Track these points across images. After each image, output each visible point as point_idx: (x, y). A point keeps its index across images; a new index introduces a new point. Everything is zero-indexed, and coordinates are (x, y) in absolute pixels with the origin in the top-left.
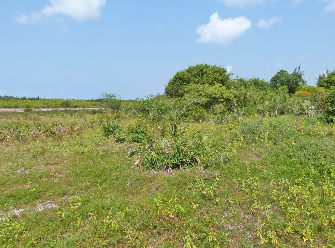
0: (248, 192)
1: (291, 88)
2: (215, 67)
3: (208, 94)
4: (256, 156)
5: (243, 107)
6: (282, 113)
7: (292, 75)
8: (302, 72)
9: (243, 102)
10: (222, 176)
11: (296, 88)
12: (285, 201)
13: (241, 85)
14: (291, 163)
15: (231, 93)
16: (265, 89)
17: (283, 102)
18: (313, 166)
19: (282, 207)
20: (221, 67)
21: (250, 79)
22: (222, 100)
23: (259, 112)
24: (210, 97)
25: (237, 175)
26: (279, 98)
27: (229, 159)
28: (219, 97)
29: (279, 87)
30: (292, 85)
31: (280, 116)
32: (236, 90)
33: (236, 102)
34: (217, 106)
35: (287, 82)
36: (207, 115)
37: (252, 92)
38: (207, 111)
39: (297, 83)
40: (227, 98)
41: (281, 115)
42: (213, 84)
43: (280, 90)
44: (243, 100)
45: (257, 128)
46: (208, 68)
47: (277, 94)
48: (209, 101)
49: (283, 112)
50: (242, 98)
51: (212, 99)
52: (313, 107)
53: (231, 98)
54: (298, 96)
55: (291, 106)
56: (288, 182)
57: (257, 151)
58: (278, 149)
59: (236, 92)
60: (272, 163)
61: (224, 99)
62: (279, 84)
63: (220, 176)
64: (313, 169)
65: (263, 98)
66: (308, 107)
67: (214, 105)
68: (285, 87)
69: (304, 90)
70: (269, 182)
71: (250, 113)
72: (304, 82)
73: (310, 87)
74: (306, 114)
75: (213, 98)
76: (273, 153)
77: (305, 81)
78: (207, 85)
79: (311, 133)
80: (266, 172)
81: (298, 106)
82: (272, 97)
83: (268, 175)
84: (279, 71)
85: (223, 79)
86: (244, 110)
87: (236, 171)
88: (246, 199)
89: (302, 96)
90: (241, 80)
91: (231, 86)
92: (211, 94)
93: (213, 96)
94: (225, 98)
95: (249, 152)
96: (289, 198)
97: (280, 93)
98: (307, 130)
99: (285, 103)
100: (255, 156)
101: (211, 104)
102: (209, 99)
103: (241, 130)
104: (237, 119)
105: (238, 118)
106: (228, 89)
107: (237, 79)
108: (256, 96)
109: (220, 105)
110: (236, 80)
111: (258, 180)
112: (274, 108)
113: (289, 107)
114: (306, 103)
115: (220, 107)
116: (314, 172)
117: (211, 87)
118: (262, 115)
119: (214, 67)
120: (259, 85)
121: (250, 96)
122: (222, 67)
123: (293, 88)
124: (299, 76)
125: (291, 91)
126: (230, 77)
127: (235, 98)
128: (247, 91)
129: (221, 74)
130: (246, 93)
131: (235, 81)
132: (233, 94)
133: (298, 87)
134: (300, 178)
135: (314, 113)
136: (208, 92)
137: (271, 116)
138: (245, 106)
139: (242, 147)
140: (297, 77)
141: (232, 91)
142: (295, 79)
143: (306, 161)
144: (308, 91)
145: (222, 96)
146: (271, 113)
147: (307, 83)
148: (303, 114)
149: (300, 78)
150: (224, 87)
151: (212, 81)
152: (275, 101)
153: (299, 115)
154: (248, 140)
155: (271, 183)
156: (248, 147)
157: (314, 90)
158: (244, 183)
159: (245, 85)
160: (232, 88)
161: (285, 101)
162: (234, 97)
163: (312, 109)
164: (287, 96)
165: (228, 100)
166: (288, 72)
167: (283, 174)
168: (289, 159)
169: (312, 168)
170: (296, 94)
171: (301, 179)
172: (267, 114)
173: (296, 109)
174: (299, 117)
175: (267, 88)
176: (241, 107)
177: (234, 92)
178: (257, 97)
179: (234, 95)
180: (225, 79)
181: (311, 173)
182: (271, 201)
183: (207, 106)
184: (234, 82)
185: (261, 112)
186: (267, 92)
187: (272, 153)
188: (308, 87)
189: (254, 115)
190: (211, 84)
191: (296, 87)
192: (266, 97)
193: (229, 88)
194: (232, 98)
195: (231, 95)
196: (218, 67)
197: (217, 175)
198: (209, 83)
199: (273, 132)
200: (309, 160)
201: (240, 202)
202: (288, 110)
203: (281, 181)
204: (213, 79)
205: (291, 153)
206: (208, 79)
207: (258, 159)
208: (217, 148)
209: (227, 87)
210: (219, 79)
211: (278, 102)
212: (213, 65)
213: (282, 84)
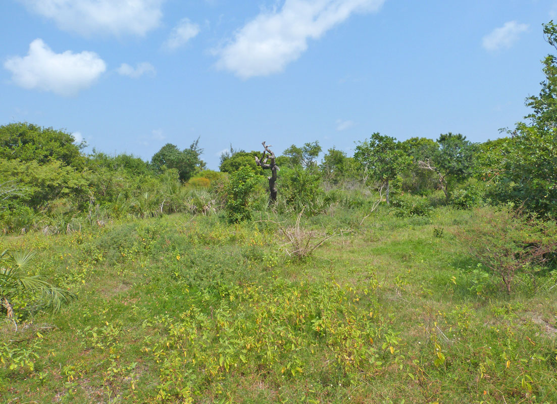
0: (102, 348)
1: (183, 172)
2: (50, 130)
3: (37, 179)
4: (124, 283)
5: (107, 203)
6: (171, 211)
7: (184, 152)
8: (200, 150)
9: (106, 195)
10: (57, 328)
11: (191, 173)
12: (162, 350)
13: (101, 166)
14: (177, 287)
15: (84, 178)
16: (143, 173)
17: (171, 194)
18: (207, 289)
19: (158, 361)
20: (63, 132)
21: (119, 156)
22: (67, 191)
23: (135, 210)
24: (43, 184)
25: (86, 321)
26: (165, 187)
27: (73, 295)
28: (59, 185)
29: (165, 170)
30: (186, 167)
31: (167, 216)
32: (92, 174)
33: (94, 195)
34: (58, 202)
35: (177, 163)
36: (35, 219)
37: (120, 177)
38: (36, 211)
39: (191, 166)
40: (76, 187)
41: (168, 214)
42: (48, 161)
43: (166, 174)
44: (105, 191)
45: (127, 237)
46: (36, 133)
47: (162, 181)
48: (40, 193)
49: (172, 209)
50: (103, 188)
51: (47, 189)
52: (213, 201)
53: (83, 188)
54: (194, 184)
55: (184, 199)
56: (169, 319)
57: (125, 275)
58: (159, 268)
59: (94, 178)
60: (148, 292)
61: (70, 190)
62: (164, 166)
63: (53, 329)
64: (207, 294)
65: (139, 188)
66: (207, 201)
67: (52, 199)
68: (175, 171)
69: (202, 175)
70: (141, 325)
71: (117, 212)
72: (203, 164)
73: (209, 171)
74: (204, 211)
75: (48, 186)
76: (151, 276)
77: (204, 162)
78: (35, 163)
79: (208, 240)
80: (136, 308)
81: (192, 200)
82: (153, 186)
83: (139, 313)
84: (164, 145)
85: (67, 153)
86: (108, 208)
87: (85, 315)
88: (99, 360)
89: (199, 185)
90: (100, 156)
91: (82, 165)
92: (43, 180)
93: (48, 183)
94: (73, 188)
95: (112, 278)
96: (168, 344)
97: (167, 179)
98: (204, 235)
99: (174, 196)
100: (121, 285)
101: (45, 198)
102: (39, 189)
103: (98, 242)
104: (95, 223)
105: (97, 222)
106: (77, 172)
107: (94, 154)
108: (128, 185)
109: (64, 200)
110: (92, 155)
111: (122, 324)
112: (157, 203)
113: (181, 201)
114: (204, 195)
115: (64, 204)
116: (207, 297)
117: (44, 167)
118: (139, 215)
119: (48, 130)
120: (133, 167)
121: (118, 185)
122: (66, 132)
123: (187, 173)
124: (195, 155)
125: (184, 177)
126: (80, 151)
127: (92, 187)
128: (112, 175)
129: (63, 145)
130: (111, 180)
131: (91, 158)
132: (87, 180)
133: (193, 171)
134: (188, 309)
135: (215, 210)
136: (37, 176)
137: (153, 216)
138: (110, 201)
139: (99, 271)
140: (191, 156)
141: (84, 174)
142: (189, 160)
143: (198, 282)
144: (207, 177)
145: (66, 183)
146: (153, 212)
147: (206, 165)
148: (200, 212)
149: (196, 158)
150: (69, 168)
151: (46, 156)
152: (158, 192)
153: (194, 213)
154: (112, 259)
155: (144, 325)
156: (109, 270)
157: (214, 175)
158: (95, 335)
159: (109, 166)
160: (85, 169)
161: (174, 192)
162: (90, 185)
163: (211, 203)
164: (178, 184)
165: (77, 191)
166: (178, 147)
167: (164, 307)
168: (174, 282)
169: (206, 291)
170: (191, 180)
171: (189, 312)
172: (146, 213)
173: (190, 204)
174: (195, 215)
175: (145, 172)
176: (103, 202)
177: (90, 177)
178: (130, 187)
179: (89, 182)
180: (71, 154)
181: (203, 300)
182: (141, 356)
183: (35, 202)
184: (88, 160)
185: (138, 211)
186: (146, 177)
187: (148, 276)
188: (207, 171)
189: (126, 216)
190: (44, 161)
191: (190, 171)
192: (145, 186)
193: (79, 169)
194: (85, 187)
195: (83, 182)
196: (56, 131)
197: (46, 329)
198: (38, 158)
199: (151, 242)
200: (202, 280)
201: (87, 369)
202: (180, 206)
203: (159, 320)
204: (47, 153)
205: (177, 272)
206: (36, 151)
207: (126, 290)
208: (52, 278)
209: (75, 168)
210: (59, 152)
211: (163, 193)
212: (46, 127)
213: (169, 167)
